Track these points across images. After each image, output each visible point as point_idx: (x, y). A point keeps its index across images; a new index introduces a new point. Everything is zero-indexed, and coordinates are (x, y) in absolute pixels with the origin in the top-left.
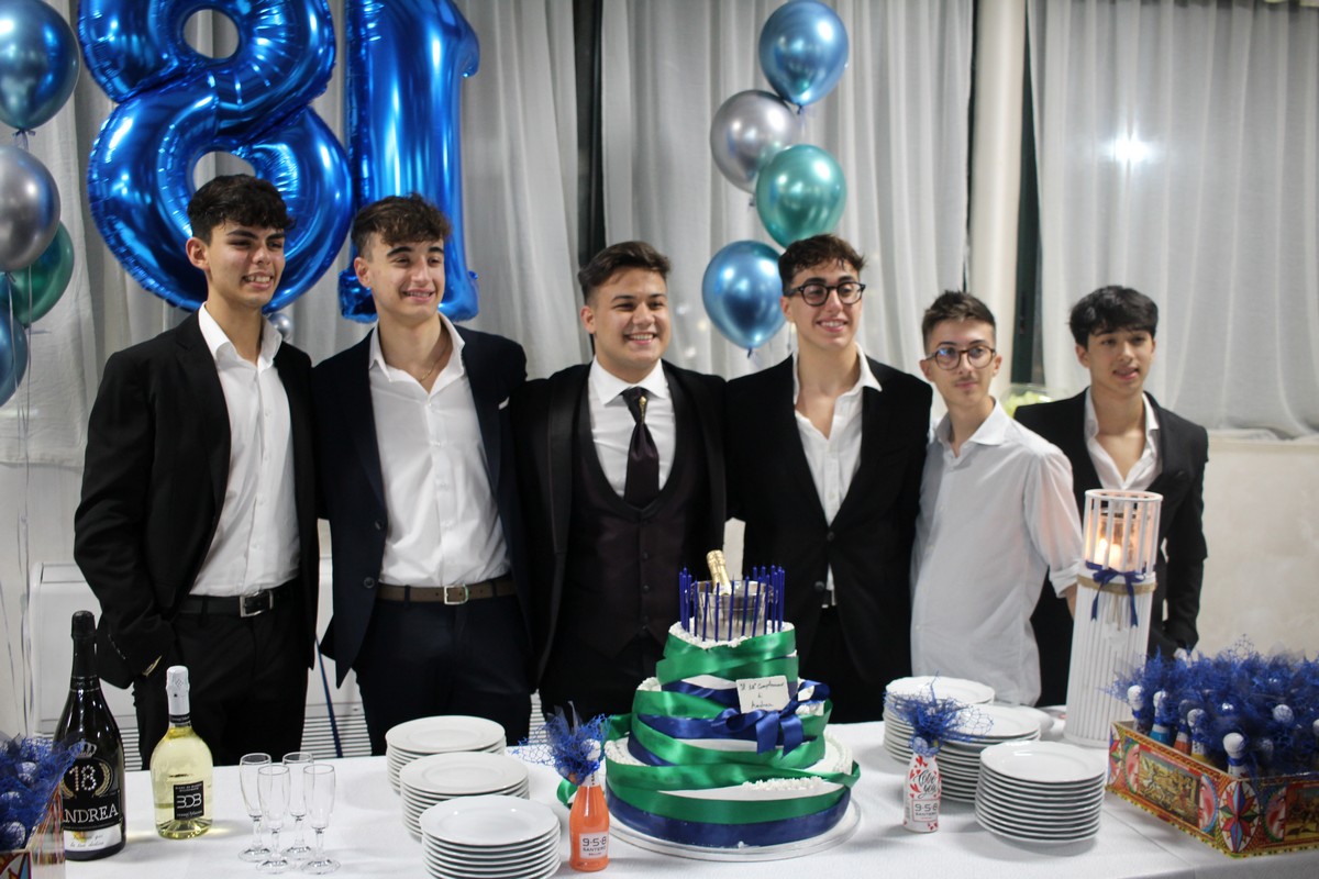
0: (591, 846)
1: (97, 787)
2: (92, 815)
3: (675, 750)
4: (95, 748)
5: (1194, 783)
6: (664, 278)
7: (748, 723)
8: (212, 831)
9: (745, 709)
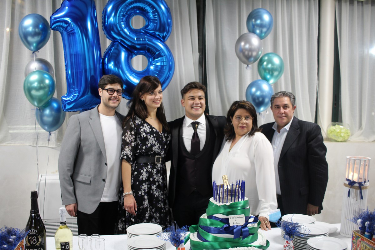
1: (37, 243)
3: (210, 237)
4: (37, 231)
7: (231, 228)
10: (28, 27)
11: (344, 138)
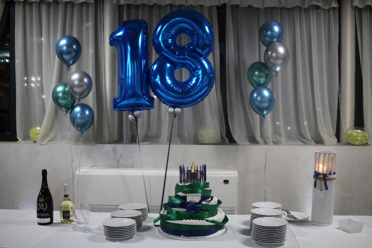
2: (43, 215)
4: (44, 200)
7: (186, 204)
10: (63, 46)
11: (361, 141)
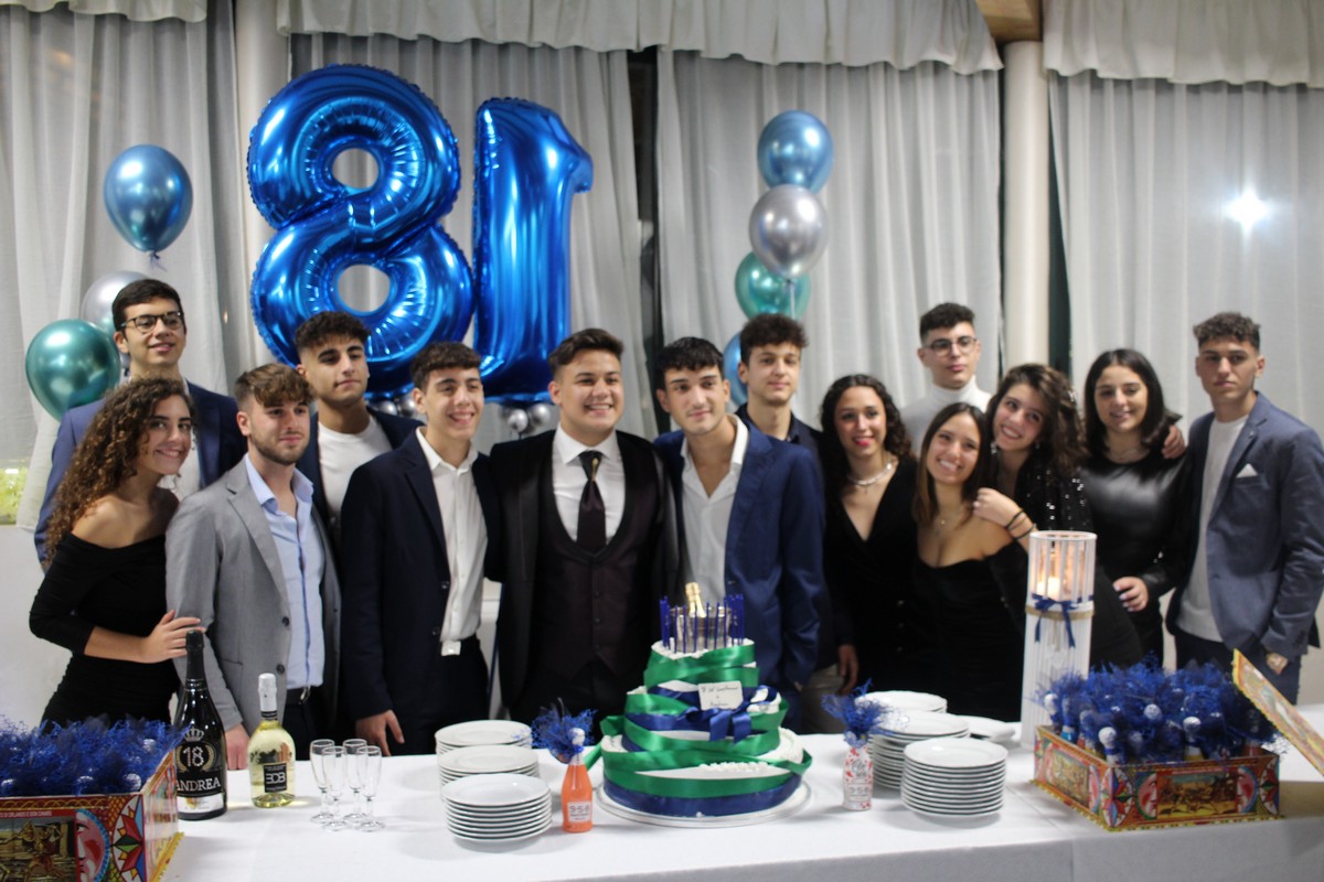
0: (576, 812)
1: (204, 764)
2: (201, 785)
3: (655, 739)
4: (203, 735)
5: (1086, 773)
6: (619, 359)
7: (705, 716)
8: (294, 803)
9: (705, 706)
